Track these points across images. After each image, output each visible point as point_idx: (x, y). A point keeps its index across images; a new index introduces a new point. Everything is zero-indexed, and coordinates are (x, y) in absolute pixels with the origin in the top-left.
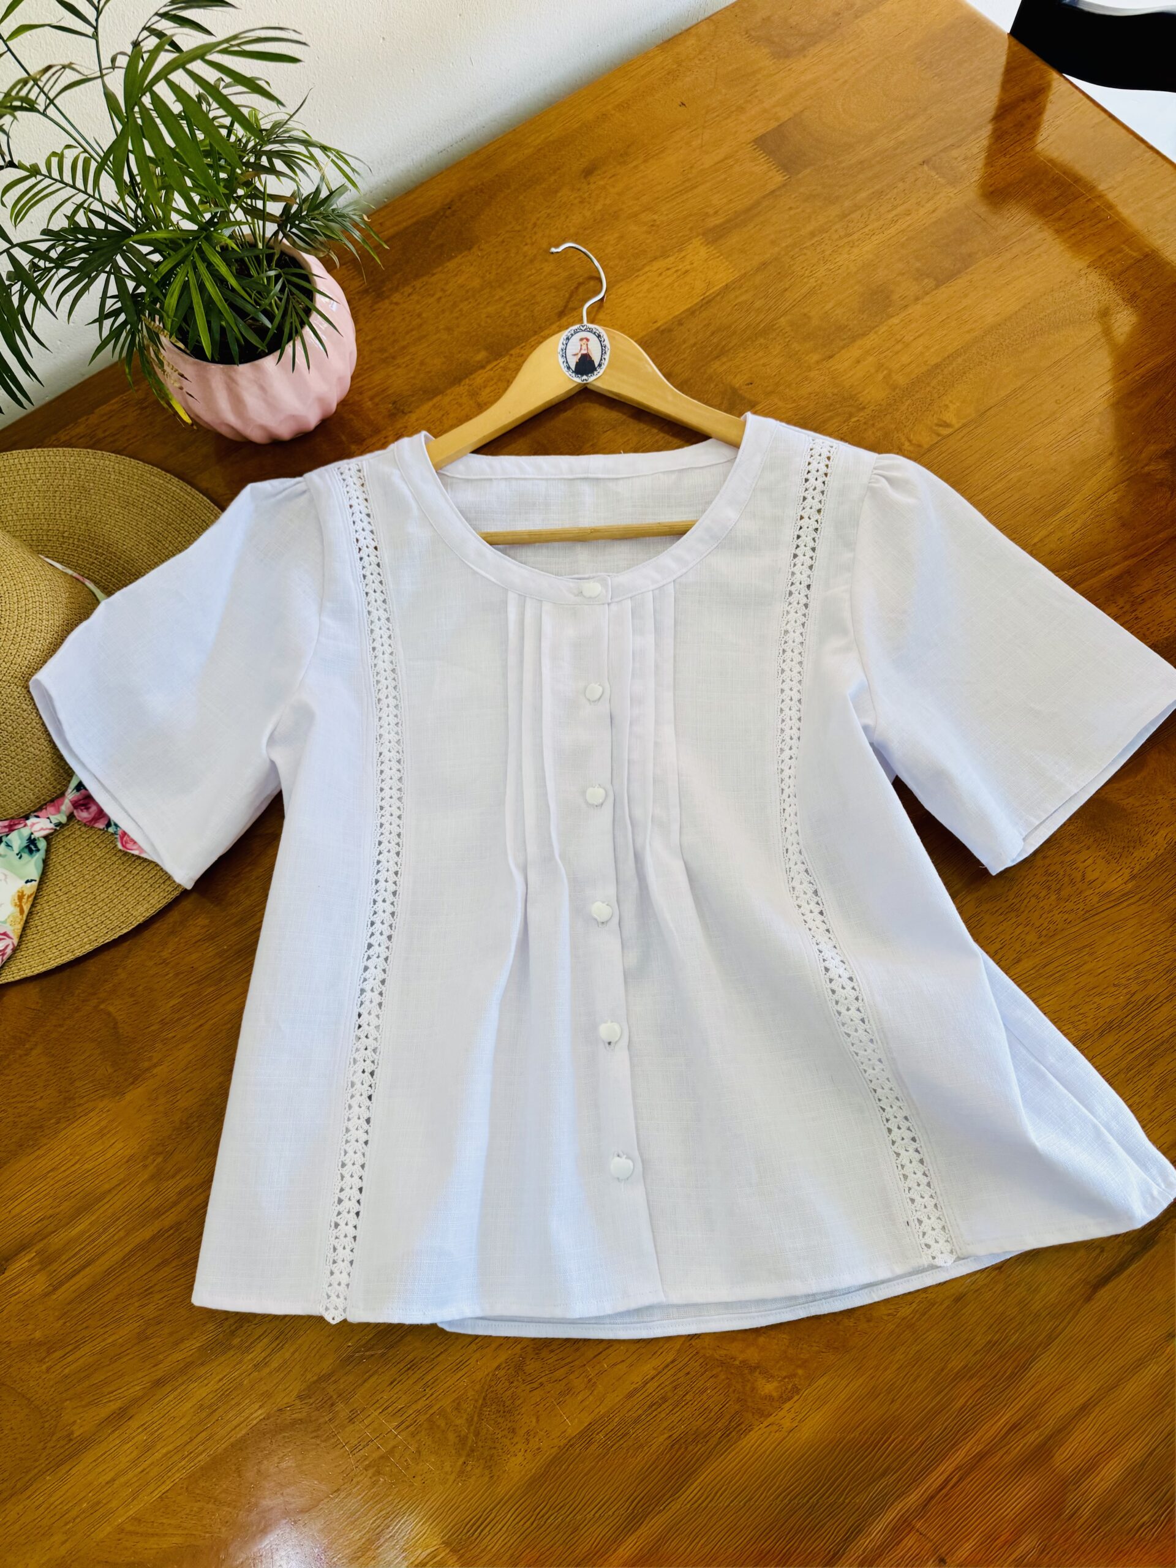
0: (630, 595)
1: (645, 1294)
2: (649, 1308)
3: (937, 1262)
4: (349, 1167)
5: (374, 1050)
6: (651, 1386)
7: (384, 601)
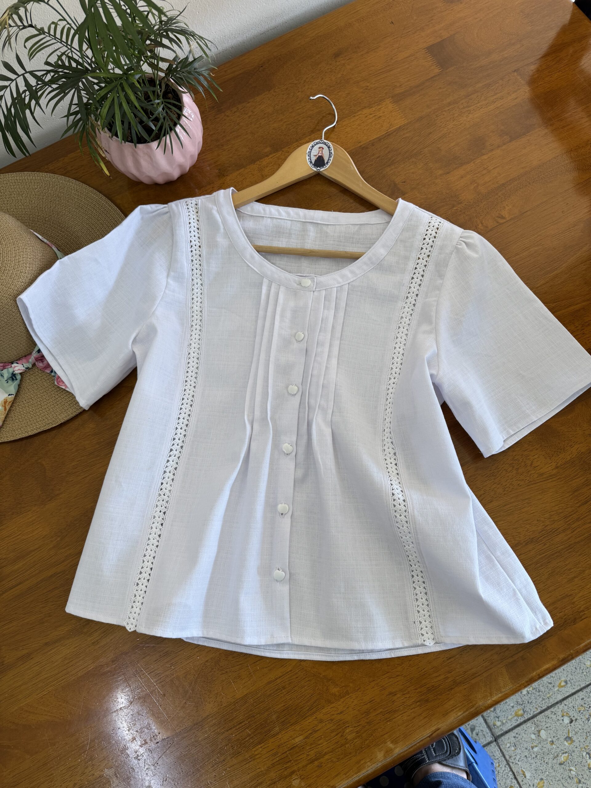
0: (325, 288)
1: (283, 637)
2: (283, 645)
3: (426, 643)
4: (147, 557)
5: (167, 502)
6: (279, 681)
7: (201, 275)
